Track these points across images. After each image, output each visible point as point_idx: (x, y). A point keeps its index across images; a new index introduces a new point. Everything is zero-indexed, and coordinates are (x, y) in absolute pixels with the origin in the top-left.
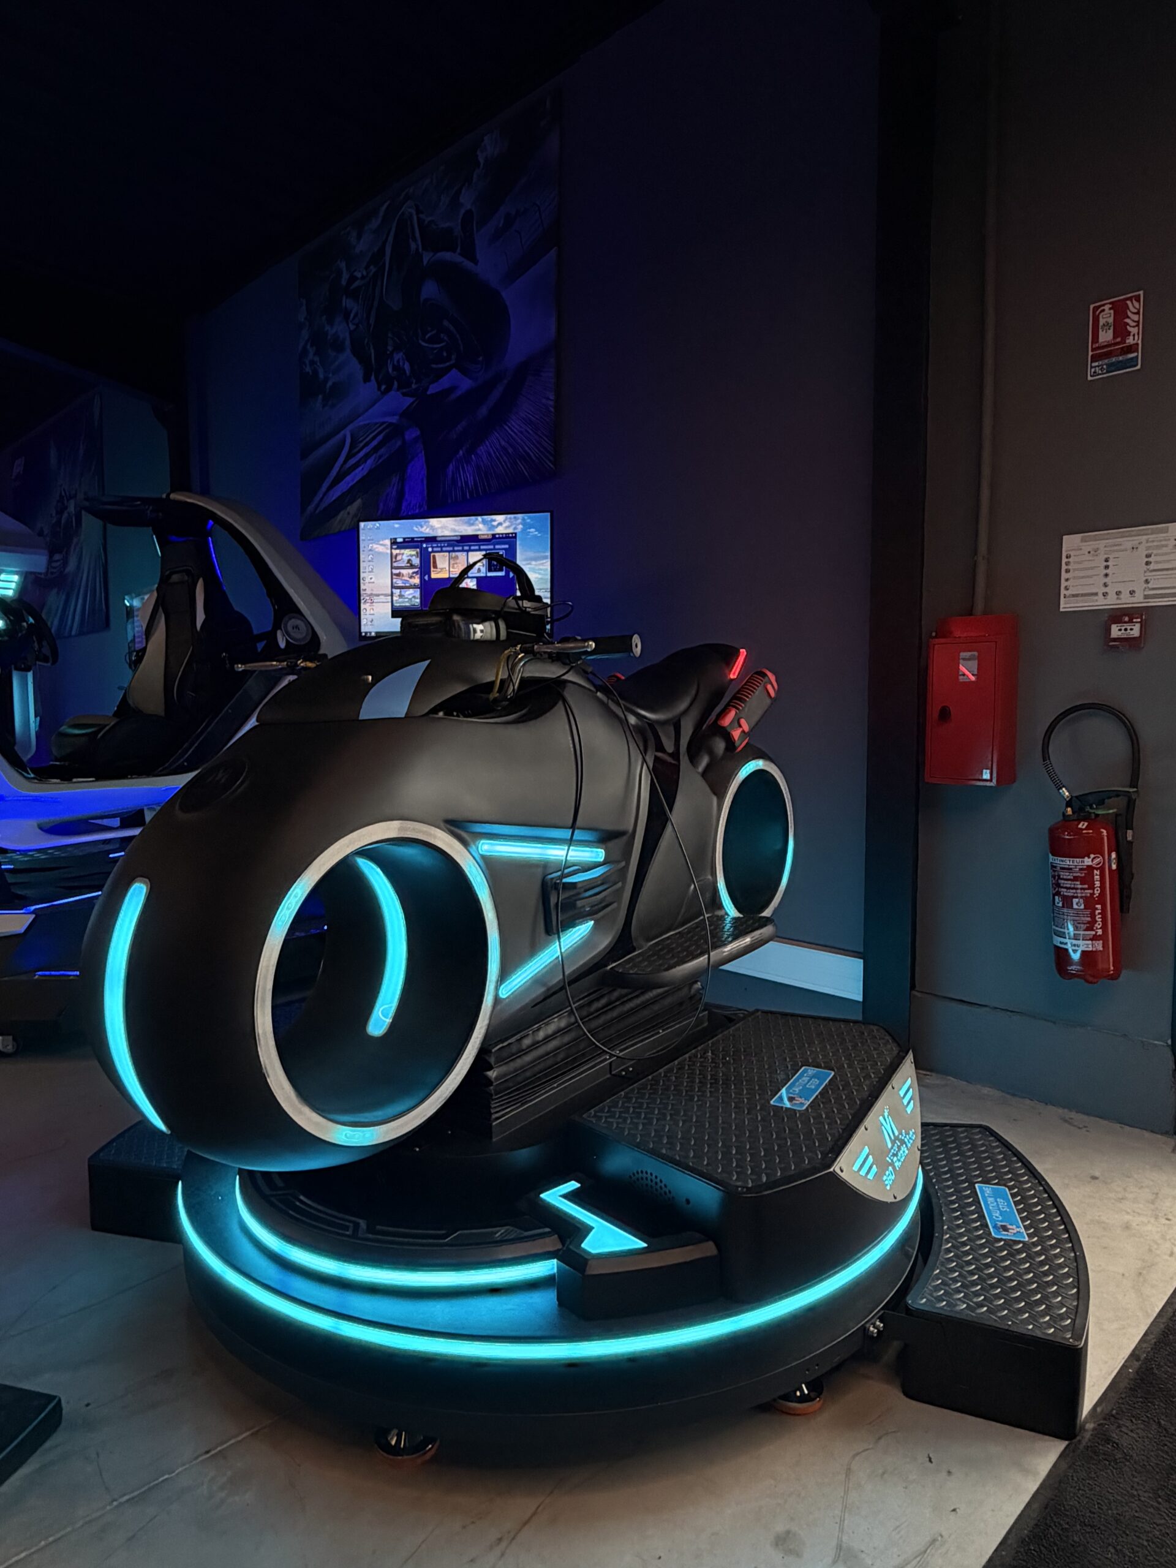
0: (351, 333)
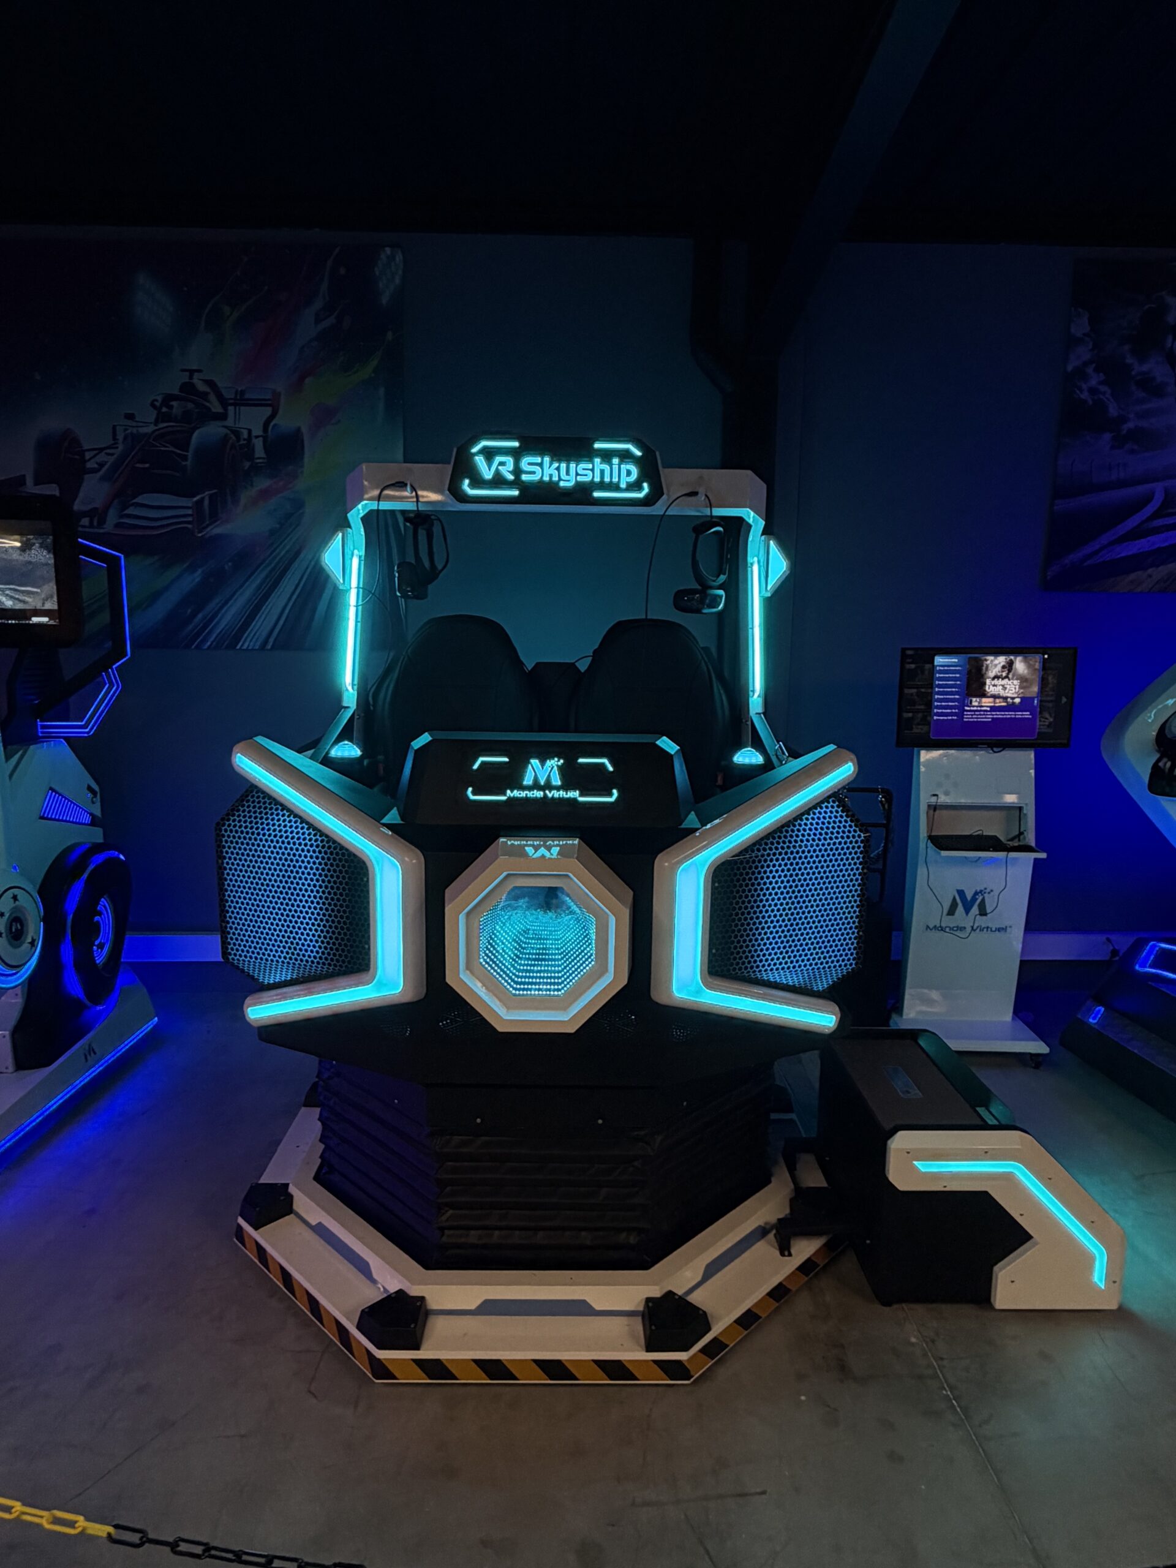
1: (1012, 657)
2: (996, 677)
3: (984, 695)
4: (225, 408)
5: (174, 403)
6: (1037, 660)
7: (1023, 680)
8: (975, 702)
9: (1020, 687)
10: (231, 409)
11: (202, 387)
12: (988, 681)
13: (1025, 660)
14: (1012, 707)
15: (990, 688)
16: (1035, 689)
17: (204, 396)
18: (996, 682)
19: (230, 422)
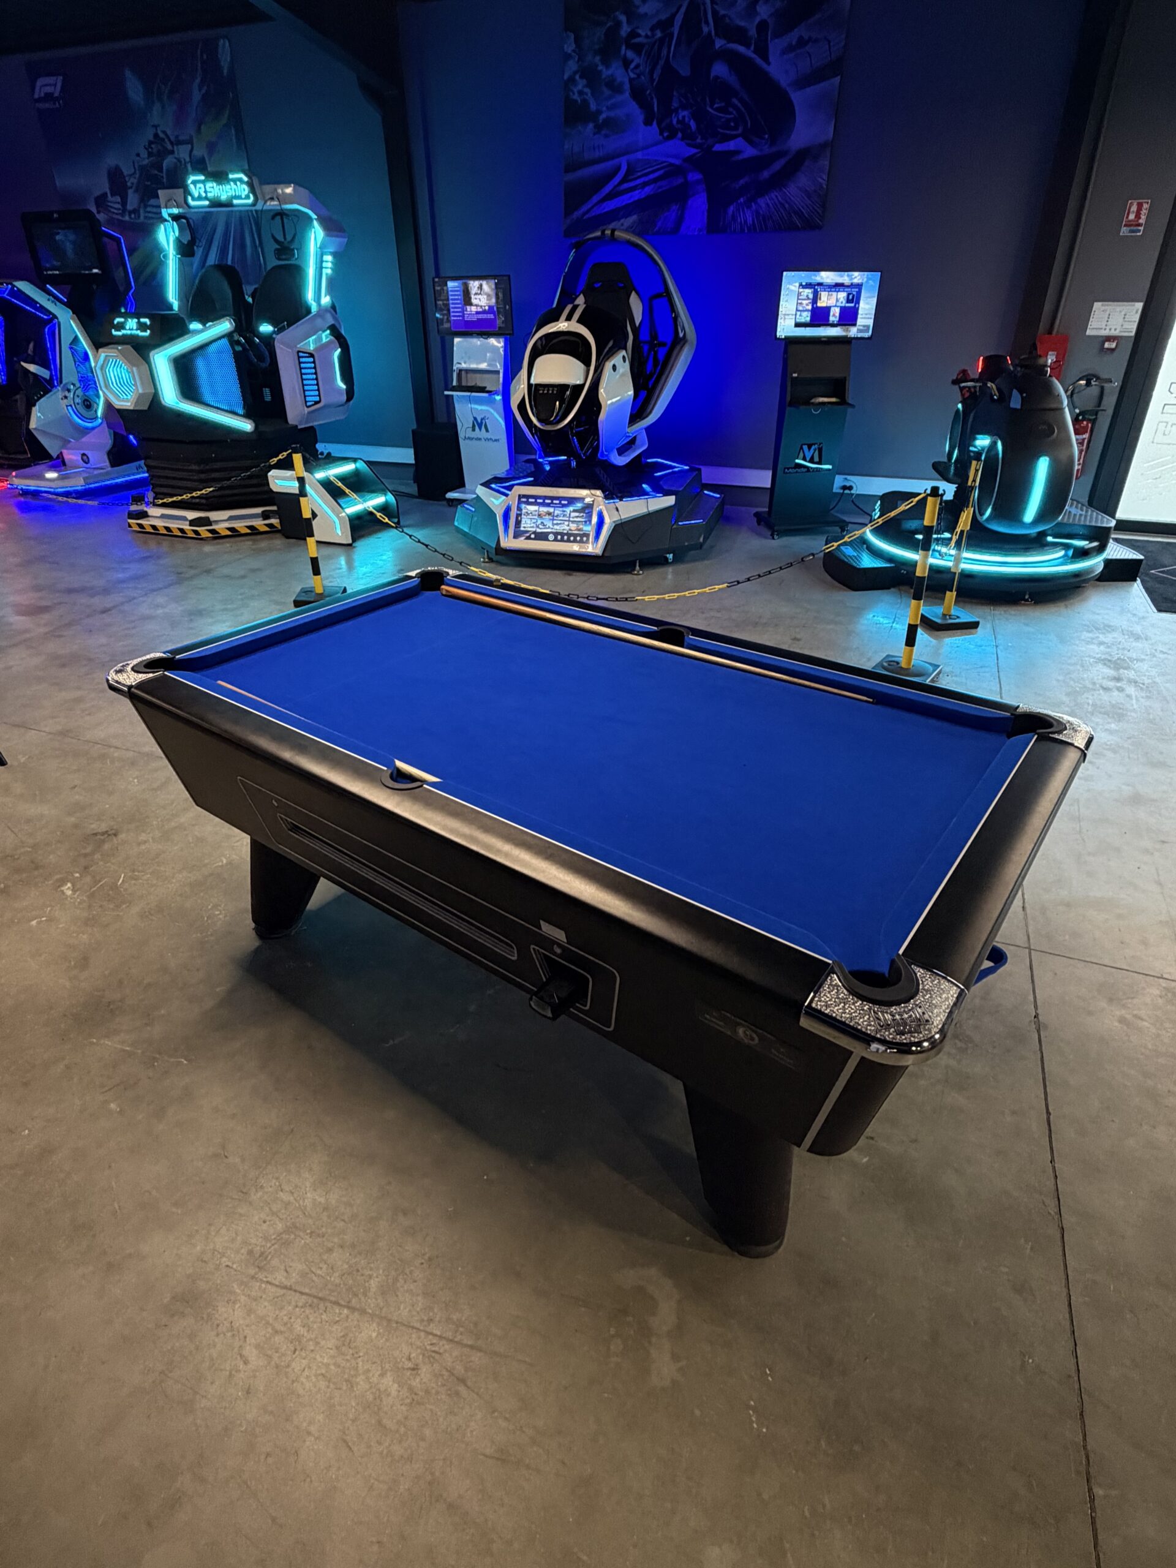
0: (631, 80)
1: (481, 282)
2: (476, 294)
3: (471, 304)
4: (173, 147)
5: (153, 146)
6: (492, 283)
7: (488, 295)
8: (468, 308)
9: (487, 300)
10: (175, 147)
11: (162, 135)
12: (473, 296)
13: (487, 283)
14: (484, 312)
15: (474, 301)
16: (494, 301)
17: (163, 140)
18: (476, 296)
19: (176, 155)
